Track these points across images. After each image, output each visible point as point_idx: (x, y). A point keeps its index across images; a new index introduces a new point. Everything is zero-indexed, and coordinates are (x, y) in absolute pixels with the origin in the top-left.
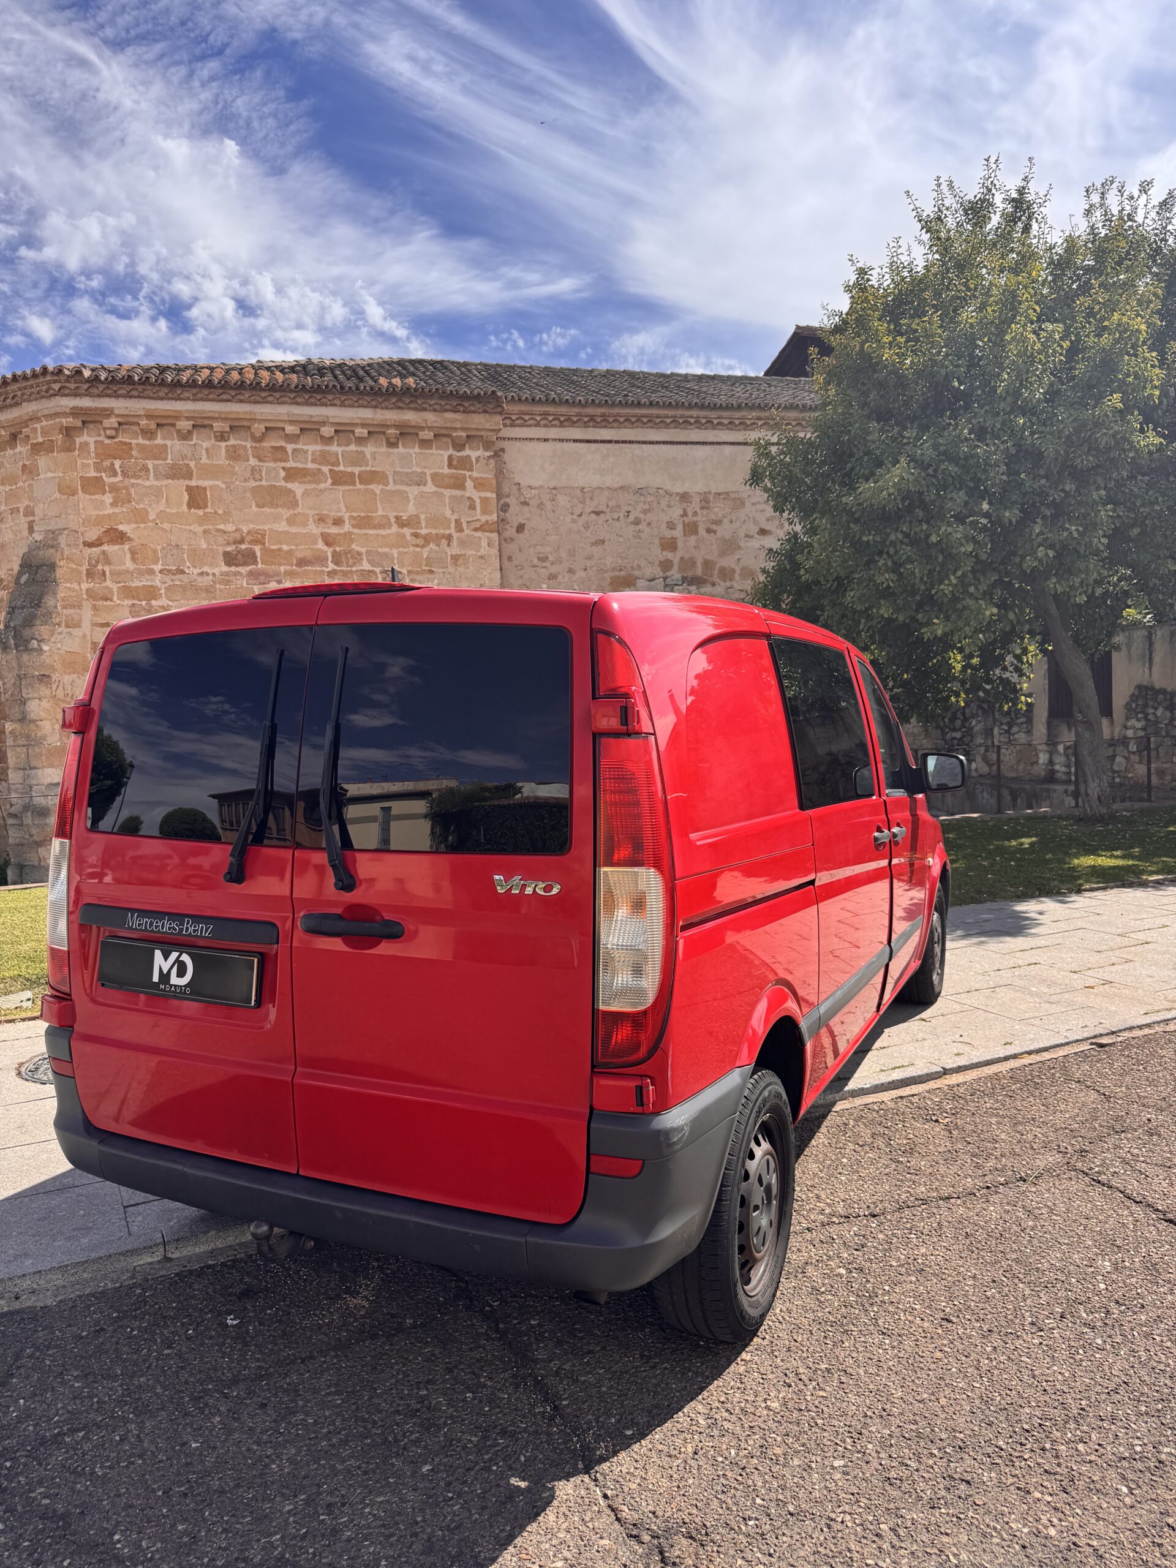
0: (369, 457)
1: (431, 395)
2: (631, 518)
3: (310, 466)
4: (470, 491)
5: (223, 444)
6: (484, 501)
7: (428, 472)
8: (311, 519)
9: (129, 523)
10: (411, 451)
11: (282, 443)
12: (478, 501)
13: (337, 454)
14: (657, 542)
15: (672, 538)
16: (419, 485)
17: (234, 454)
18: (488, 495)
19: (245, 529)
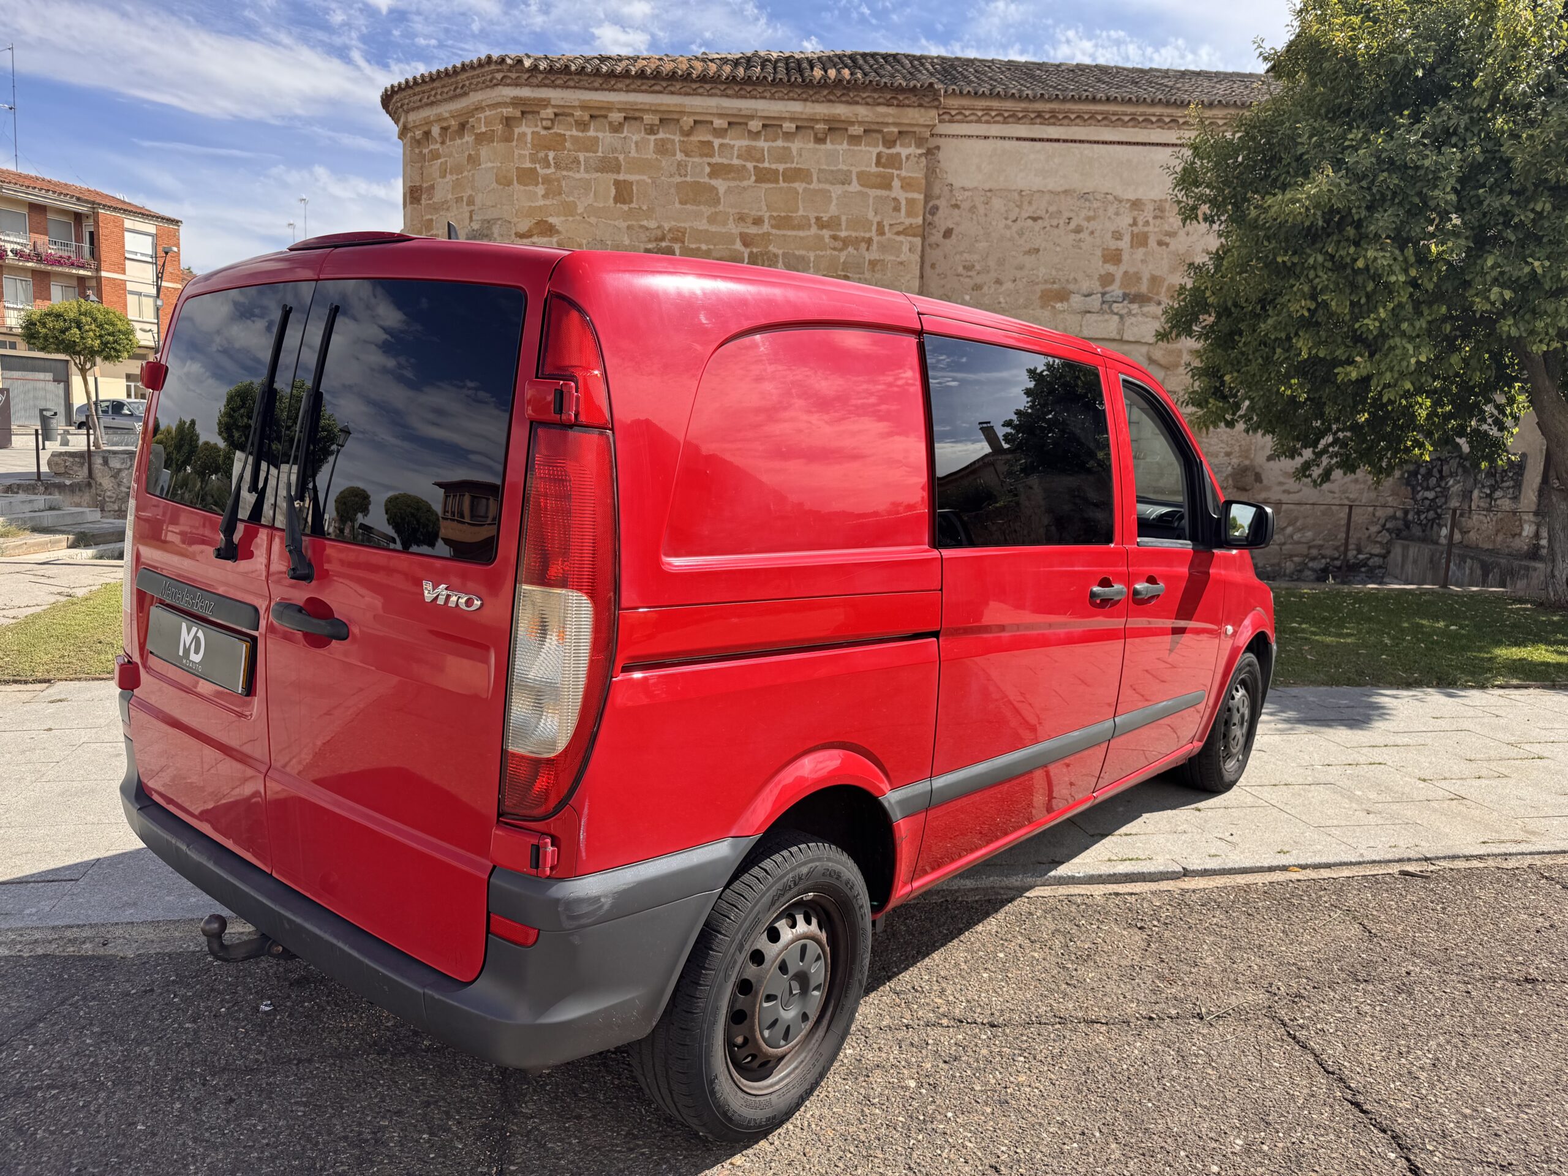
0: (795, 153)
1: (865, 87)
2: (1073, 225)
3: (736, 161)
4: (897, 191)
5: (652, 137)
6: (910, 202)
7: (854, 170)
8: (731, 218)
9: (558, 215)
10: (839, 147)
11: (709, 138)
12: (903, 203)
13: (763, 150)
14: (1099, 253)
15: (1117, 250)
16: (843, 184)
17: (662, 148)
18: (916, 196)
19: (667, 226)
